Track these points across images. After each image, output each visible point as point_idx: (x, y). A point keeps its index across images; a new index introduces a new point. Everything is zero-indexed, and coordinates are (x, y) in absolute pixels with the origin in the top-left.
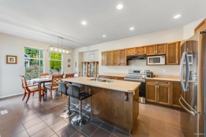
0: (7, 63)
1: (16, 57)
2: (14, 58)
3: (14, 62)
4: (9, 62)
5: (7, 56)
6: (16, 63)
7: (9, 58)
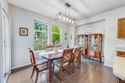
0: (21, 35)
1: (27, 29)
2: (26, 30)
3: (26, 34)
4: (22, 34)
5: (21, 28)
6: (27, 35)
7: (22, 30)
